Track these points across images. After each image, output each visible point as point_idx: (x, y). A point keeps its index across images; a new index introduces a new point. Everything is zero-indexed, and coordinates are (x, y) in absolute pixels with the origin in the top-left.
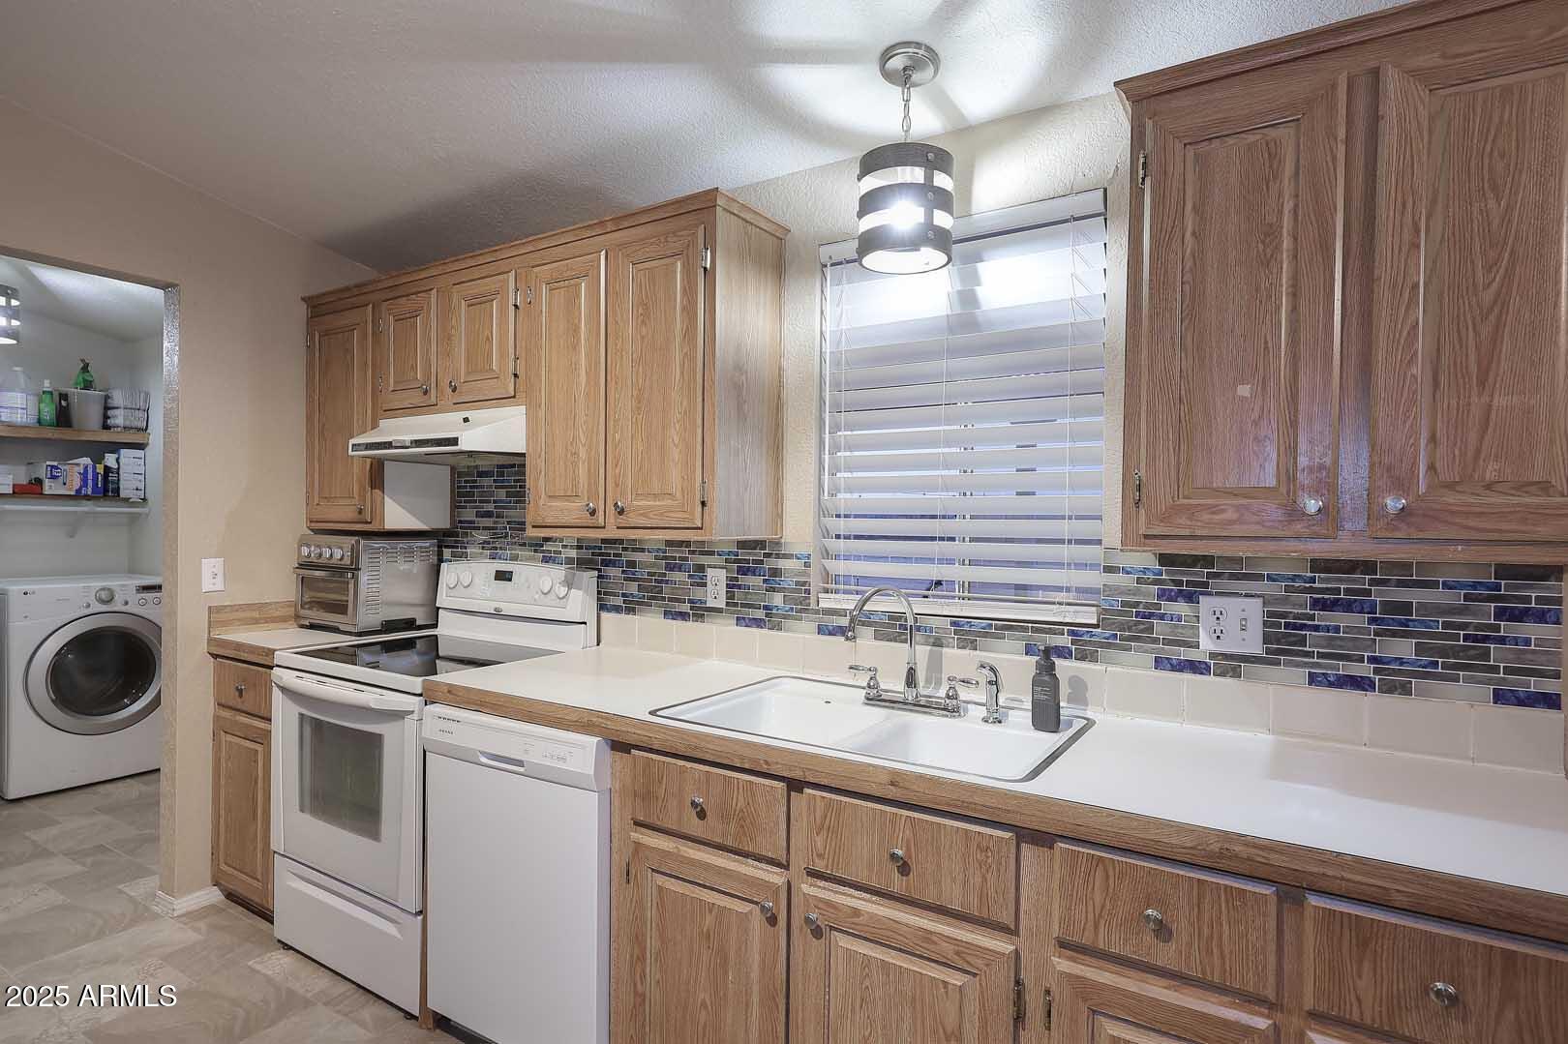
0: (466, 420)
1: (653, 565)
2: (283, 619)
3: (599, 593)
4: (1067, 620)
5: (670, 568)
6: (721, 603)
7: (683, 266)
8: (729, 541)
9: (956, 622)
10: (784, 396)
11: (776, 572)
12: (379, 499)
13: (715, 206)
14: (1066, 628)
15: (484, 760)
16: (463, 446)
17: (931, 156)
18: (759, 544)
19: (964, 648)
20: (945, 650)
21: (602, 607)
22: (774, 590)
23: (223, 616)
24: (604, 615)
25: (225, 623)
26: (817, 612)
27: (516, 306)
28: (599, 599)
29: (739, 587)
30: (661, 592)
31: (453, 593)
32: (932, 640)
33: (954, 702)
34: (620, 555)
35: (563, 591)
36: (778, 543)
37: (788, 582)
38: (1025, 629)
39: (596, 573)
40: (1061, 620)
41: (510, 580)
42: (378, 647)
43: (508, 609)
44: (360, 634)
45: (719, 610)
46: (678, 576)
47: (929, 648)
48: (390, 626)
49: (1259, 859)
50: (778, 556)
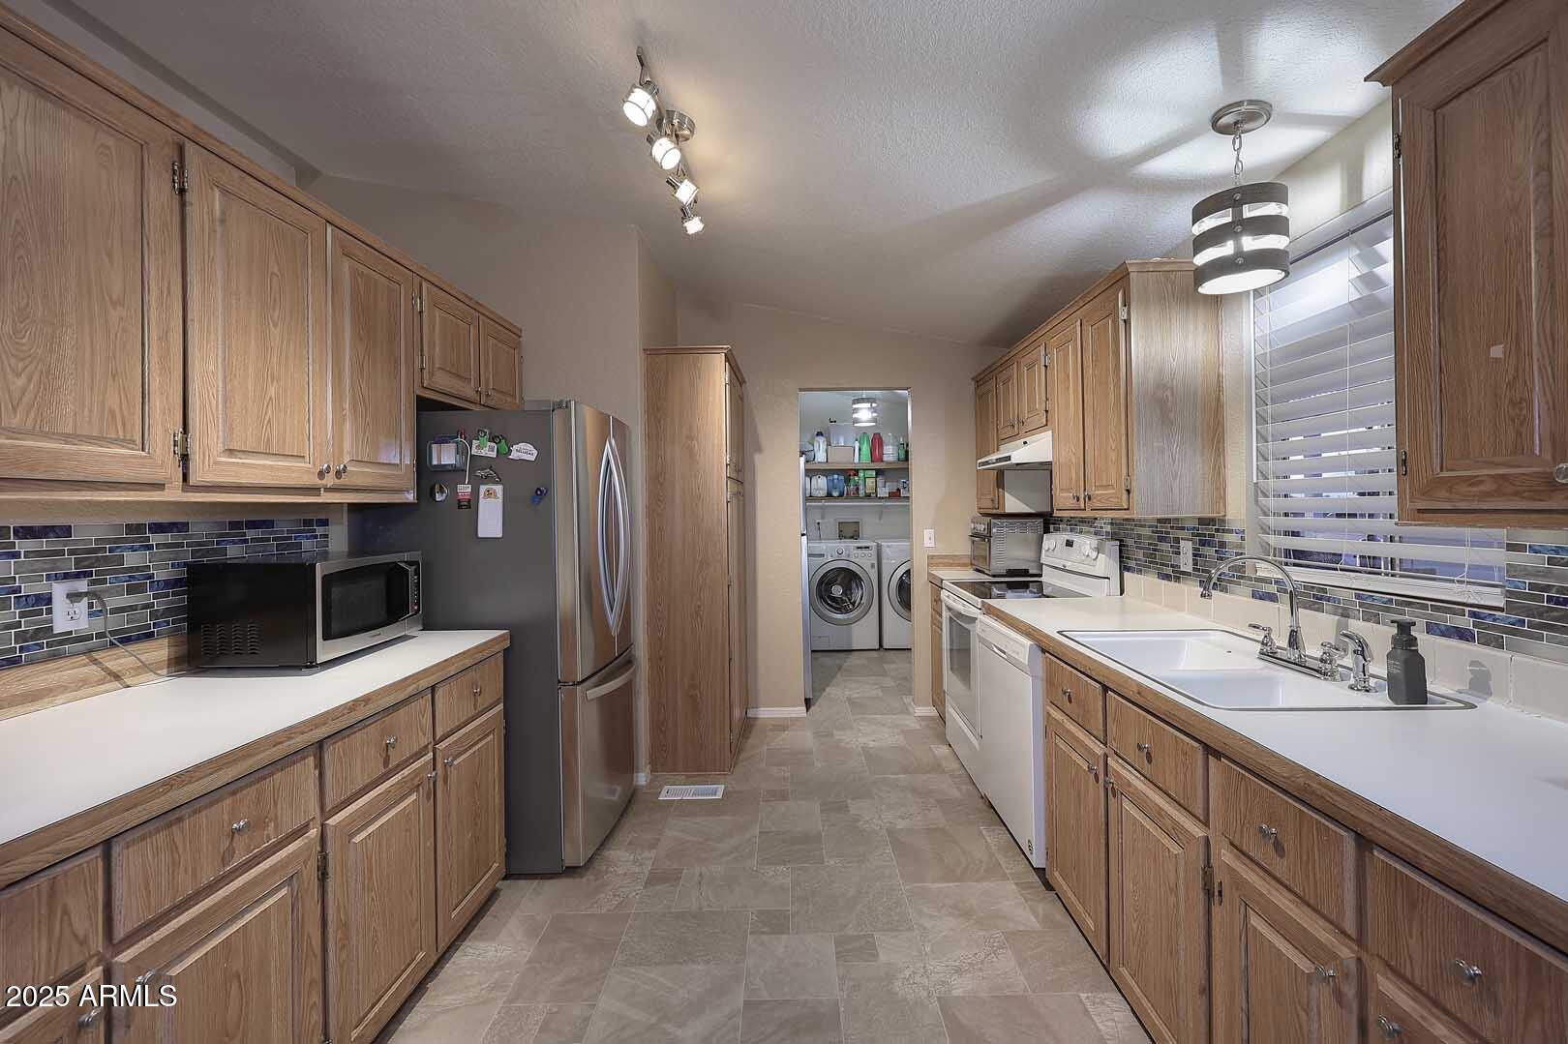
0: (1025, 443)
1: (1150, 538)
2: (965, 565)
3: (1121, 557)
4: (1471, 601)
5: (1161, 539)
6: (1189, 568)
7: (1113, 321)
8: (1194, 518)
9: (1361, 594)
10: (1224, 398)
11: (1222, 544)
12: (1001, 494)
13: (1128, 274)
14: (1467, 609)
15: (995, 649)
16: (1014, 461)
17: (1238, 196)
18: (1211, 521)
19: (1368, 620)
20: (1350, 620)
21: (1124, 568)
22: (1221, 559)
23: (934, 561)
24: (1126, 574)
25: (937, 565)
26: (1250, 579)
27: (1046, 366)
28: (1120, 562)
29: (1200, 556)
30: (1155, 558)
31: (1048, 553)
32: (1340, 611)
33: (1328, 666)
34: (1168, 533)
35: (1095, 554)
36: (1223, 521)
37: (1230, 552)
38: (1425, 607)
39: (1118, 543)
40: (1465, 601)
41: (1072, 546)
42: (1004, 585)
43: (1069, 566)
44: (994, 576)
45: (1189, 574)
46: (1165, 546)
47: (1337, 617)
48: (1011, 573)
49: (1328, 799)
50: (1224, 531)
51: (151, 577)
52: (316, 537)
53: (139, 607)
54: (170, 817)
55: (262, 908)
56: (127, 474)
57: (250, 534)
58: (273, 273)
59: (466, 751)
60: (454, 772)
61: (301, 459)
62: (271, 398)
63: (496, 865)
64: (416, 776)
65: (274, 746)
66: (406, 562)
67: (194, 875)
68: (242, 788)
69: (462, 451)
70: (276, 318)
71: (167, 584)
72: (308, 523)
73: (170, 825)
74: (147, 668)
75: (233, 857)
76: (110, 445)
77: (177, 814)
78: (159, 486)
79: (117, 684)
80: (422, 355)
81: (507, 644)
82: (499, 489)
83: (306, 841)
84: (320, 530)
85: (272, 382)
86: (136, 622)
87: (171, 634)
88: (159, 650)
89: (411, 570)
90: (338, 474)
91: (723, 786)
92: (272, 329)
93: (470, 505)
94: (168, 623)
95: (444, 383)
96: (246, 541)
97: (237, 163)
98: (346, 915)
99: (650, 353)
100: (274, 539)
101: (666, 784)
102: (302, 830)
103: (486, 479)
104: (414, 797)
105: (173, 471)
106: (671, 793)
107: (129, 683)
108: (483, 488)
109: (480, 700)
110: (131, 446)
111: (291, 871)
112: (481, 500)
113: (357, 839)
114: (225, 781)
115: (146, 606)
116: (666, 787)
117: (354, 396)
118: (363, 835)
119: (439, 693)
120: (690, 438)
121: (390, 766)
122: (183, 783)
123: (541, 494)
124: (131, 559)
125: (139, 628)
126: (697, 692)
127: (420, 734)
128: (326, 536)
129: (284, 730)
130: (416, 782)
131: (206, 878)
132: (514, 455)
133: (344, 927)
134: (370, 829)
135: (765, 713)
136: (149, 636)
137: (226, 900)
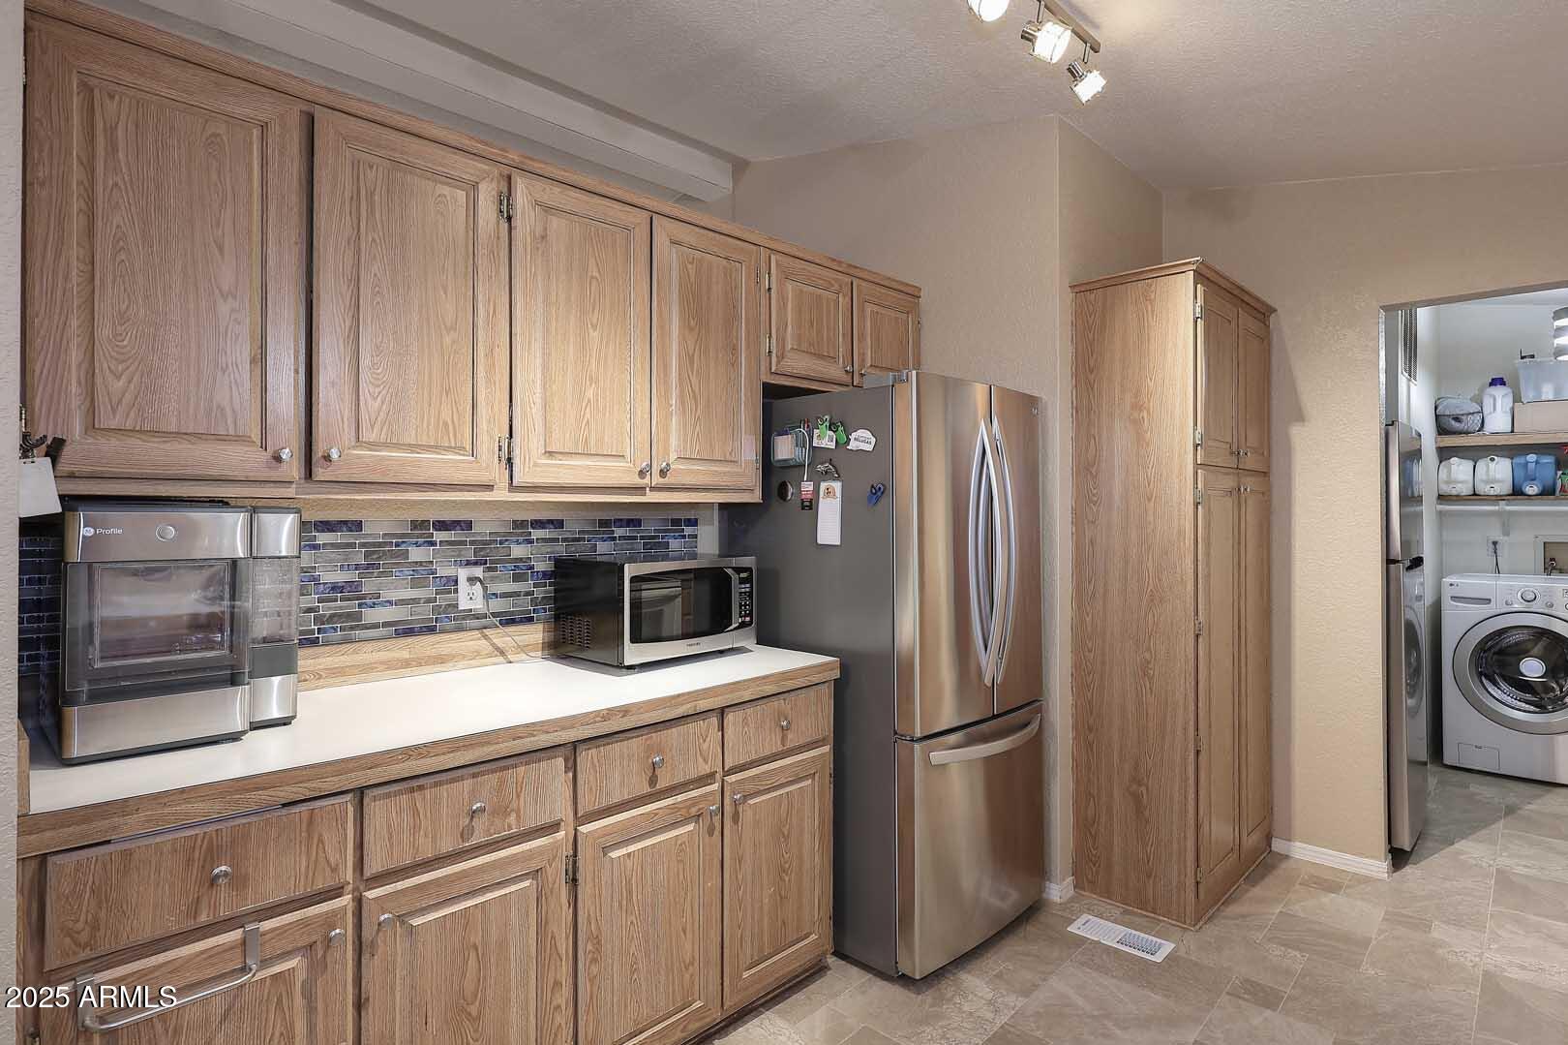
51: (532, 567)
52: (684, 537)
53: (522, 594)
54: (412, 782)
55: (503, 892)
56: (458, 477)
57: (619, 532)
58: (592, 277)
59: (769, 790)
60: (750, 813)
61: (620, 459)
62: (589, 401)
63: (813, 937)
64: (694, 805)
65: (514, 740)
66: (733, 568)
67: (434, 839)
68: (483, 774)
69: (800, 443)
70: (595, 321)
71: (544, 573)
72: (676, 522)
73: (412, 790)
74: (523, 649)
75: (472, 834)
76: (445, 452)
77: (422, 781)
78: (489, 487)
79: (501, 659)
80: (770, 337)
81: (836, 674)
82: (837, 486)
83: (551, 840)
84: (688, 531)
85: (591, 385)
86: (520, 606)
87: (546, 621)
88: (536, 634)
89: (735, 577)
90: (663, 473)
91: (1173, 946)
92: (591, 331)
93: (810, 506)
94: (545, 609)
95: (798, 365)
96: (614, 539)
97: (560, 178)
98: (599, 928)
99: (1081, 289)
100: (642, 538)
101: (1090, 911)
102: (553, 827)
103: (826, 475)
104: (690, 827)
105: (498, 474)
106: (1098, 928)
107: (511, 660)
108: (823, 485)
109: (790, 736)
110: (462, 452)
111: (534, 865)
112: (821, 499)
113: (614, 854)
114: (462, 762)
115: (527, 594)
116: (1085, 917)
117: (682, 391)
118: (623, 851)
119: (730, 717)
120: (1138, 407)
121: (658, 787)
122: (422, 756)
123: (878, 493)
124: (518, 551)
125: (522, 612)
126: (1143, 789)
127: (700, 760)
128: (696, 536)
129: (527, 725)
130: (694, 811)
131: (447, 846)
132: (853, 445)
133: (597, 941)
134: (632, 848)
135: (1303, 851)
136: (530, 620)
137: (464, 874)
